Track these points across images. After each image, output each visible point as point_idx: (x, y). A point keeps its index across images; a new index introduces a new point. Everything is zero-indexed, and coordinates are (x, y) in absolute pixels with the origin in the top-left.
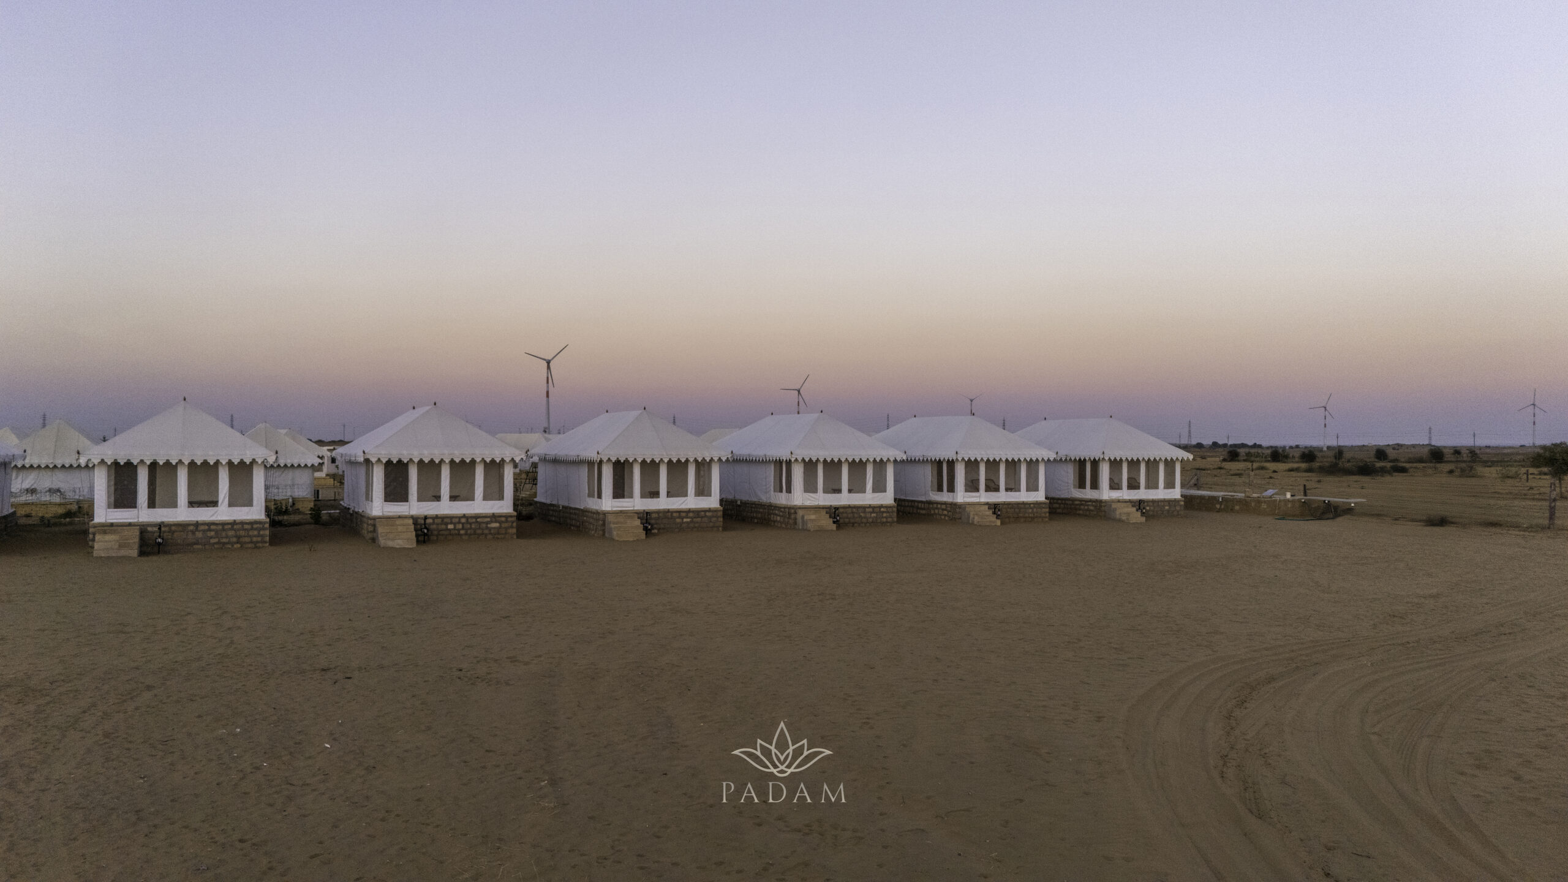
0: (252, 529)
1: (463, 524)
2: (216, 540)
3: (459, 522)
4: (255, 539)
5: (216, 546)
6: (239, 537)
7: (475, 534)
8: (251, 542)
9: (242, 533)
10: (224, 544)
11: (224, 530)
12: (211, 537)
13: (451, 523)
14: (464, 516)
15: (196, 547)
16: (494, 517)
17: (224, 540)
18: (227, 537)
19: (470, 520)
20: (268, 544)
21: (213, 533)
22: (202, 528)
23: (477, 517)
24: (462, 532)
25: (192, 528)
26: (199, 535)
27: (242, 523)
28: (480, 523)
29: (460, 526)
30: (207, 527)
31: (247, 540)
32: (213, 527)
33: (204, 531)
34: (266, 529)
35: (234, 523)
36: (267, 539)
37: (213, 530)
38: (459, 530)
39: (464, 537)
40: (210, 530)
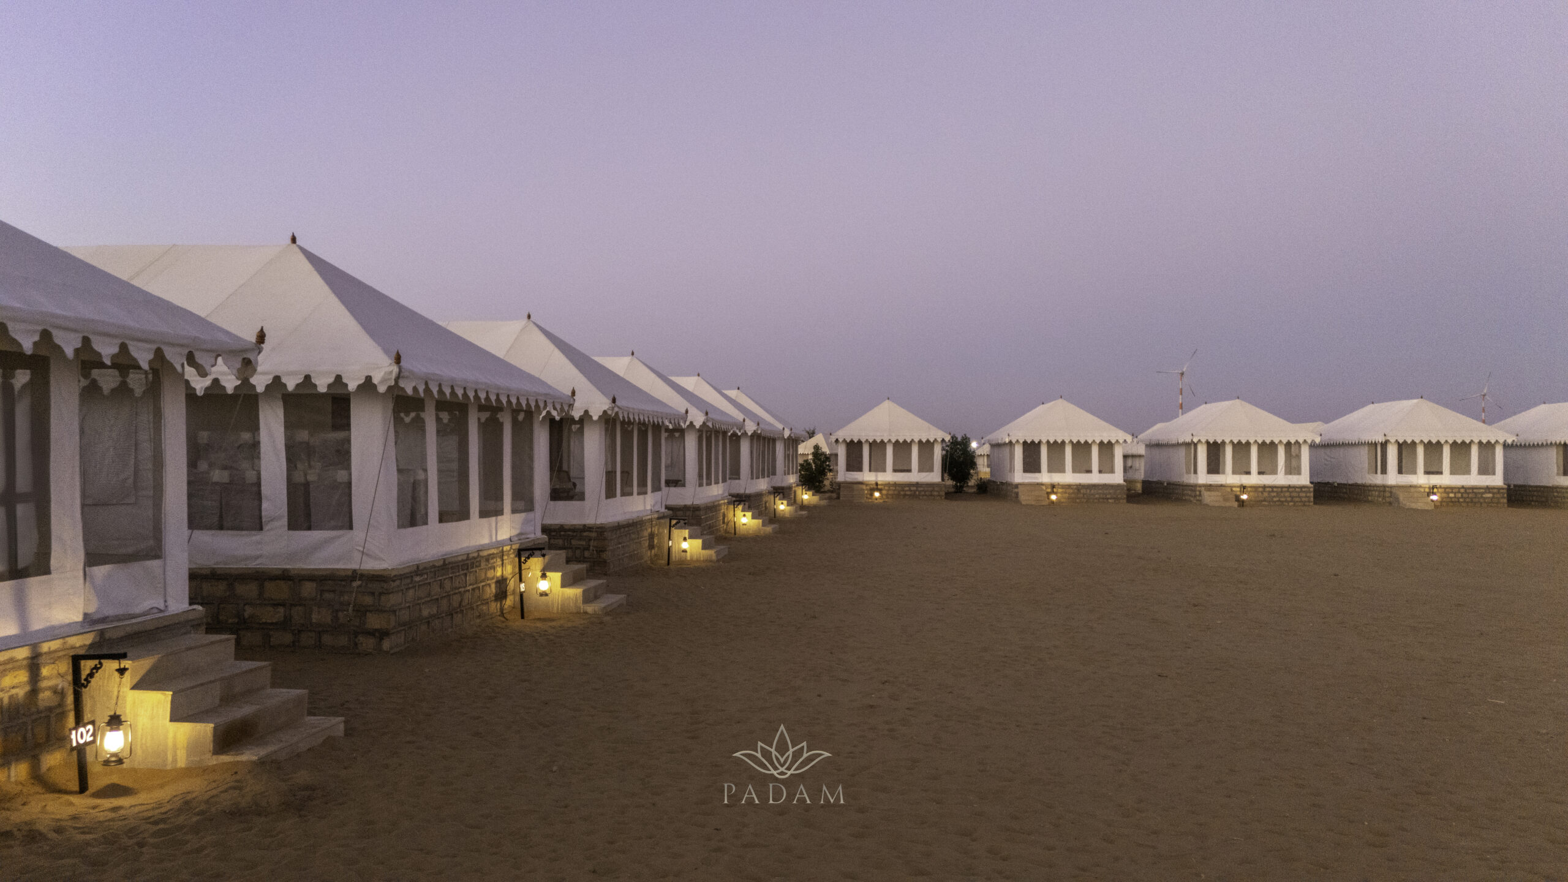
0: (1302, 491)
1: (1462, 493)
2: (1278, 499)
3: (1459, 492)
4: (1303, 499)
5: (1277, 503)
6: (1292, 497)
7: (1472, 502)
8: (1301, 501)
9: (1294, 494)
10: (1282, 502)
11: (1282, 492)
12: (1274, 497)
13: (1452, 492)
14: (1463, 487)
15: (1264, 503)
16: (1488, 489)
17: (1283, 499)
18: (1285, 497)
19: (1468, 491)
20: (1312, 504)
21: (1275, 494)
22: (1268, 489)
23: (1473, 488)
24: (1461, 500)
25: (1261, 489)
26: (1266, 494)
27: (1295, 487)
28: (1476, 493)
29: (1460, 495)
30: (1271, 489)
31: (1297, 499)
32: (1275, 489)
33: (1269, 492)
34: (1310, 492)
35: (1289, 487)
36: (1312, 499)
37: (1275, 492)
38: (1458, 498)
39: (1463, 504)
40: (1273, 491)
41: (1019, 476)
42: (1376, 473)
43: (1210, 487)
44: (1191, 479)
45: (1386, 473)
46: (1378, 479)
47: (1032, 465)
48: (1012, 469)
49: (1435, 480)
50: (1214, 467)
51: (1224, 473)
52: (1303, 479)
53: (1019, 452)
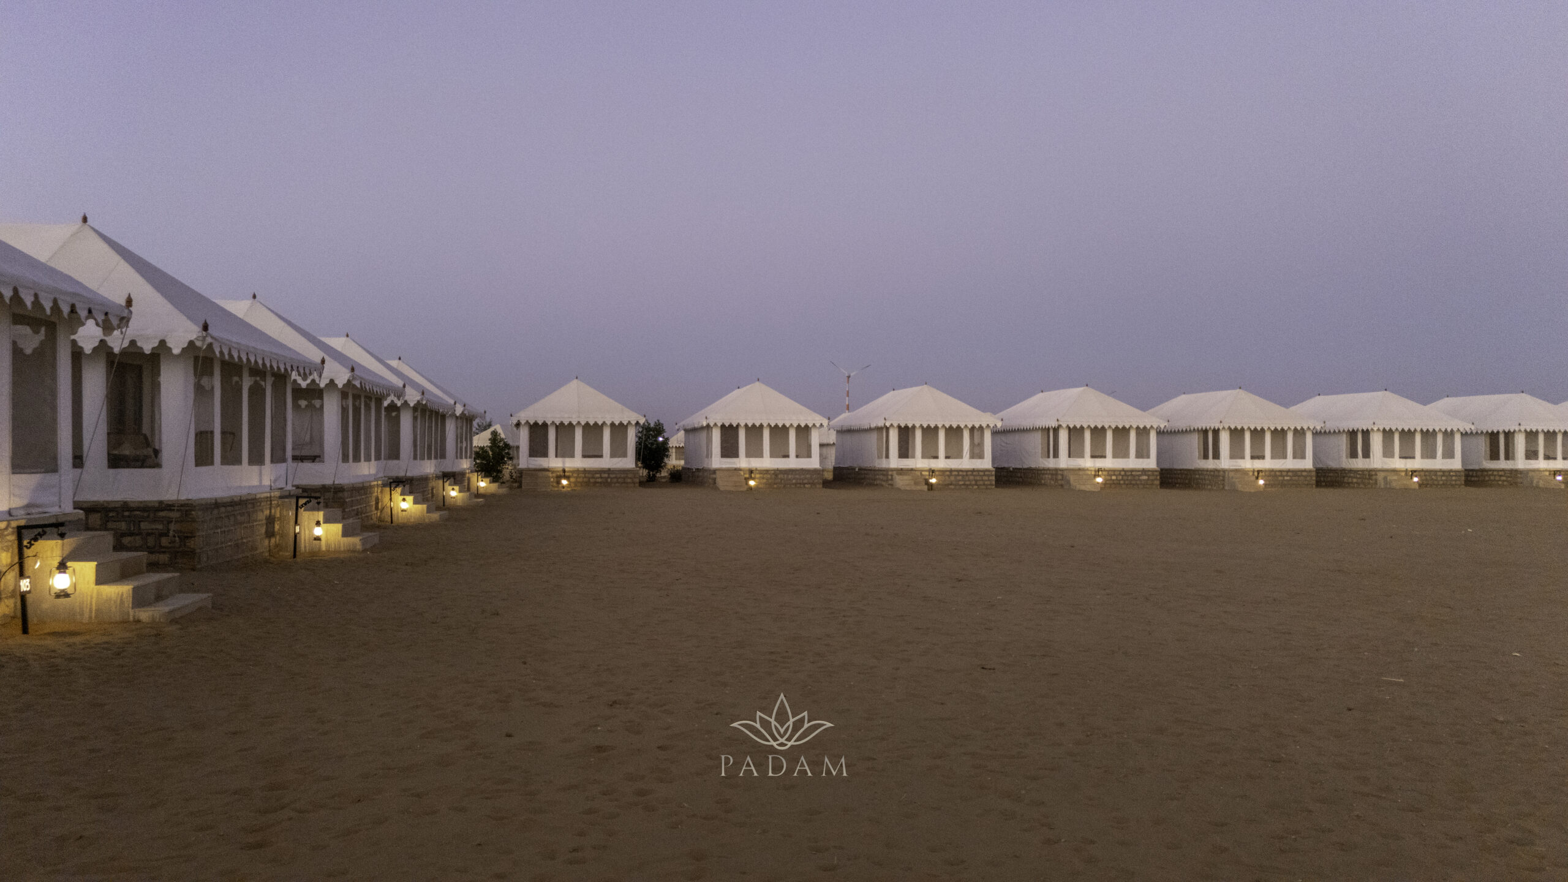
0: (985, 475)
1: (1123, 476)
2: (962, 483)
3: (1120, 474)
4: (986, 483)
5: (963, 487)
6: (976, 481)
7: (1131, 484)
8: (984, 485)
9: (978, 478)
10: (967, 485)
11: (967, 475)
12: (960, 481)
13: (1114, 475)
14: (1123, 470)
15: (950, 487)
16: (1144, 471)
17: (968, 483)
18: (969, 480)
19: (1127, 473)
20: (994, 487)
21: (960, 478)
22: (954, 473)
23: (1132, 471)
24: (1122, 482)
25: (948, 473)
26: (952, 478)
27: (979, 471)
28: (1134, 476)
29: (1121, 477)
30: (956, 473)
31: (981, 483)
32: (961, 473)
33: (956, 476)
34: (992, 475)
35: (973, 471)
36: (994, 483)
37: (961, 475)
38: (1120, 480)
39: (1123, 486)
40: (958, 475)
41: (717, 462)
42: (1049, 457)
43: (901, 471)
44: (883, 464)
45: (1058, 457)
46: (1051, 463)
47: (729, 450)
48: (709, 455)
49: (1100, 463)
50: (905, 452)
51: (913, 457)
52: (986, 463)
53: (716, 436)
